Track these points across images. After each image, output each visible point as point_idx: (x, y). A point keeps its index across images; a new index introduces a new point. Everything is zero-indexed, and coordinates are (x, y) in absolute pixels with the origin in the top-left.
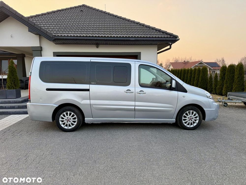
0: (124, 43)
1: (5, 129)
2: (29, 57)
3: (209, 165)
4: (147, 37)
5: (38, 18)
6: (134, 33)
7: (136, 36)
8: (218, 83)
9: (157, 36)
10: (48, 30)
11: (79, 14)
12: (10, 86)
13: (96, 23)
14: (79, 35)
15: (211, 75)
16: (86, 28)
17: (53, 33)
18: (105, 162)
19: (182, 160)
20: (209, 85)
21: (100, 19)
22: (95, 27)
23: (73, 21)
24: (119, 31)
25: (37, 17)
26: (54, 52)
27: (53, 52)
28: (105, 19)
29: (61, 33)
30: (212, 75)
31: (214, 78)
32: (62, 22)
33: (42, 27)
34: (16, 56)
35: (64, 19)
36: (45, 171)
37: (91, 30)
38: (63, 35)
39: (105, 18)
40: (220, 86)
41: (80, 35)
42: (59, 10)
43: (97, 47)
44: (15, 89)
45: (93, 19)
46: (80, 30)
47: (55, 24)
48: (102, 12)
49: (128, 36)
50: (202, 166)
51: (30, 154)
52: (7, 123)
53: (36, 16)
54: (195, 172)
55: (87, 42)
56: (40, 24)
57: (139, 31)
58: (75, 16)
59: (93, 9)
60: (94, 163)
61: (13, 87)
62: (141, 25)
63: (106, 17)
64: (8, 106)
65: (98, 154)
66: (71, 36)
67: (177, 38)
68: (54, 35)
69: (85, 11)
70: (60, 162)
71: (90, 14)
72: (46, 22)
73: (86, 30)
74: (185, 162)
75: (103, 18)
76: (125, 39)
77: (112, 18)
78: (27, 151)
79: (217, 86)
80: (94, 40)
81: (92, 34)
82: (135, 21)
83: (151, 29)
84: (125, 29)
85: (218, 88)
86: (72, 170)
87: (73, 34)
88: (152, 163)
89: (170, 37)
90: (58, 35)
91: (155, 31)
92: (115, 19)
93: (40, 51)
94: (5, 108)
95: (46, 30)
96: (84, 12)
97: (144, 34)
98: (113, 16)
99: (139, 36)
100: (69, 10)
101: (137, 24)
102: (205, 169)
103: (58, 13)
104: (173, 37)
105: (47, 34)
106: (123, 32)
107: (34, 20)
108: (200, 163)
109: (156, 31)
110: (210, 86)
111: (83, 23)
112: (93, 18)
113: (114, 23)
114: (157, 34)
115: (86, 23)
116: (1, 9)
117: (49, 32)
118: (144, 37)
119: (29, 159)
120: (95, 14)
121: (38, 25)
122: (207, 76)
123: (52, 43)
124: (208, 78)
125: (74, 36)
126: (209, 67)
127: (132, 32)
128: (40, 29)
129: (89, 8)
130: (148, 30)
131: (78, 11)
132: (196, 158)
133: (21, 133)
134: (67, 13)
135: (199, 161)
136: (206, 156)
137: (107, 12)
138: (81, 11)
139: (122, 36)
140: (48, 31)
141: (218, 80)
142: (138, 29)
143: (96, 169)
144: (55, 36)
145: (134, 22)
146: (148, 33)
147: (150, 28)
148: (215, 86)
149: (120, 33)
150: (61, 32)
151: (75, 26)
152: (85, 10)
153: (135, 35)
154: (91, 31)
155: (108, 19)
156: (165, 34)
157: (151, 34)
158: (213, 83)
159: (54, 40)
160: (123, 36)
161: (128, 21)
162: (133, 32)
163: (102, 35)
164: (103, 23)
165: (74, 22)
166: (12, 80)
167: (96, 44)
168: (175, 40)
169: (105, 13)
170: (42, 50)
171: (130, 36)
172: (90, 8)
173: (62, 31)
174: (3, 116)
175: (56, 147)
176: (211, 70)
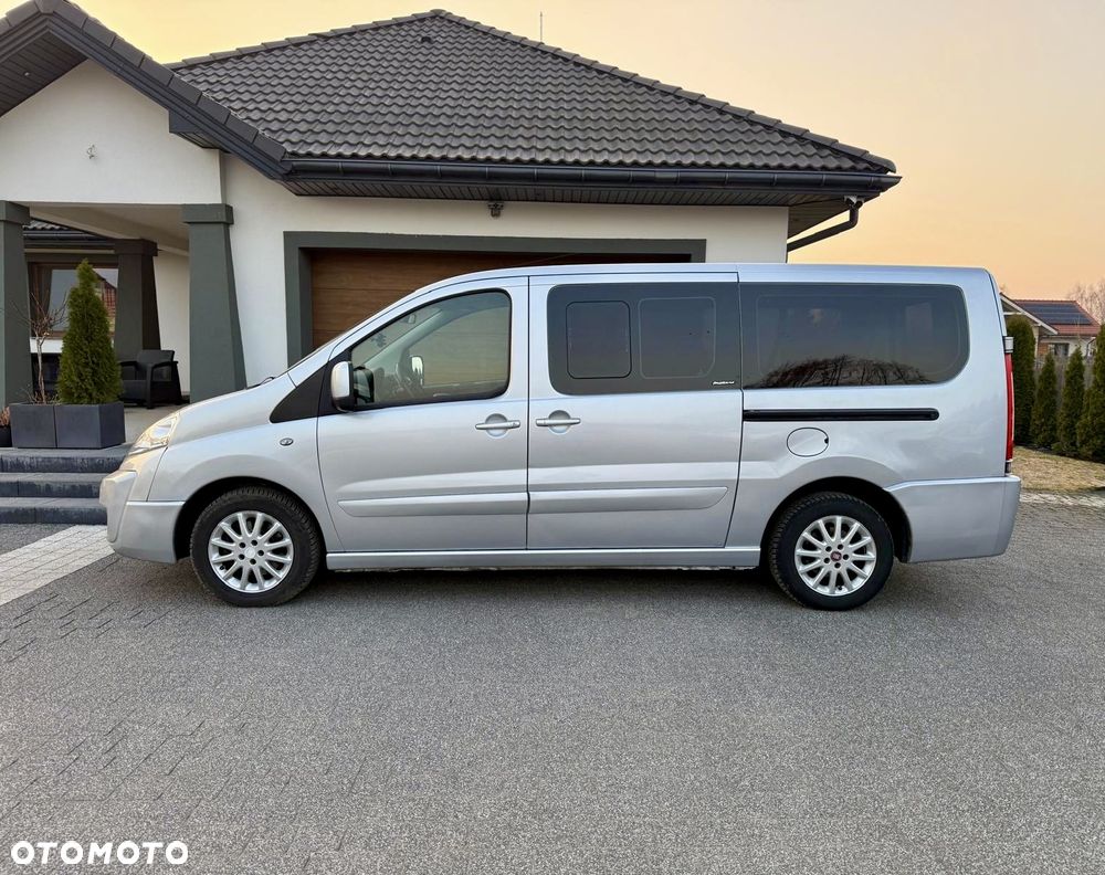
0: (623, 193)
1: (34, 593)
2: (174, 255)
3: (1049, 824)
4: (737, 166)
5: (222, 72)
6: (677, 147)
7: (687, 160)
8: (1085, 403)
9: (789, 162)
10: (260, 129)
11: (415, 52)
12: (76, 389)
13: (492, 96)
14: (408, 154)
15: (1050, 362)
16: (443, 120)
17: (287, 140)
18: (503, 782)
19: (904, 789)
20: (1041, 410)
21: (514, 79)
22: (488, 113)
23: (384, 85)
24: (604, 138)
25: (215, 65)
26: (287, 235)
27: (285, 233)
28: (537, 79)
29: (322, 144)
30: (1057, 364)
31: (1063, 375)
32: (330, 91)
33: (233, 113)
34: (112, 252)
35: (340, 75)
36: (199, 814)
37: (467, 130)
38: (333, 152)
39: (538, 72)
40: (1094, 415)
41: (415, 153)
42: (318, 35)
43: (496, 213)
44: (98, 402)
45: (479, 78)
46: (413, 130)
47: (298, 98)
48: (523, 46)
49: (643, 161)
50: (1010, 825)
51: (133, 722)
52: (47, 566)
53: (213, 62)
54: (977, 861)
55: (445, 187)
56: (228, 99)
57: (700, 136)
58: (395, 64)
59: (480, 34)
60: (447, 785)
61: (90, 395)
62: (708, 107)
63: (544, 68)
64: (60, 483)
65: (471, 741)
66: (369, 156)
67: (889, 174)
68: (289, 150)
69: (441, 40)
70: (279, 770)
71: (468, 53)
72: (255, 89)
73: (442, 131)
74: (919, 801)
75: (526, 72)
76: (633, 173)
77: (572, 73)
78: (123, 710)
79: (1078, 417)
80: (482, 176)
81: (472, 148)
82: (680, 88)
83: (761, 127)
84: (630, 125)
85: (1085, 426)
86: (334, 819)
87: (381, 146)
88: (749, 796)
89: (853, 169)
90: (311, 149)
91: (778, 138)
92: (584, 80)
93: (222, 227)
94: (48, 492)
95: (251, 124)
96: (439, 46)
97: (723, 153)
98: (577, 64)
99: (701, 162)
100: (367, 36)
101: (692, 102)
102: (1026, 843)
103: (316, 47)
104: (867, 169)
105: (258, 143)
106: (623, 141)
107: (200, 80)
108: (1001, 809)
109: (784, 137)
110: (1040, 417)
111: (430, 95)
112: (481, 71)
113: (578, 98)
114: (788, 153)
115: (443, 95)
116: (47, 23)
117: (267, 134)
118: (722, 166)
119: (125, 747)
120: (489, 53)
121: (219, 101)
122: (1030, 367)
123: (277, 189)
124: (1036, 376)
125: (384, 157)
126: (1040, 323)
127: (663, 142)
128: (223, 121)
129: (463, 28)
130: (743, 133)
131: (410, 39)
132: (977, 781)
133: (104, 615)
134: (359, 48)
135: (997, 797)
136: (1033, 775)
137: (547, 47)
138: (424, 39)
139: (614, 160)
140: (261, 132)
141: (1086, 389)
142: (697, 125)
143: (456, 817)
144: (294, 154)
145: (675, 94)
146: (746, 147)
147: (752, 123)
148: (1068, 416)
149: (606, 144)
150: (324, 138)
151: (391, 109)
152: (443, 35)
153: (682, 153)
154: (465, 134)
155: (549, 79)
156: (827, 152)
157: (760, 152)
158: (1062, 398)
159: (290, 173)
160: (621, 158)
161: (647, 87)
162: (673, 139)
163: (518, 155)
164: (529, 97)
165: (386, 89)
166: (83, 360)
167: (491, 199)
168: (879, 181)
169: (538, 50)
170: (233, 223)
171: (658, 160)
172: (468, 27)
173: (330, 130)
174: (37, 528)
175: (267, 694)
176: (1049, 336)
